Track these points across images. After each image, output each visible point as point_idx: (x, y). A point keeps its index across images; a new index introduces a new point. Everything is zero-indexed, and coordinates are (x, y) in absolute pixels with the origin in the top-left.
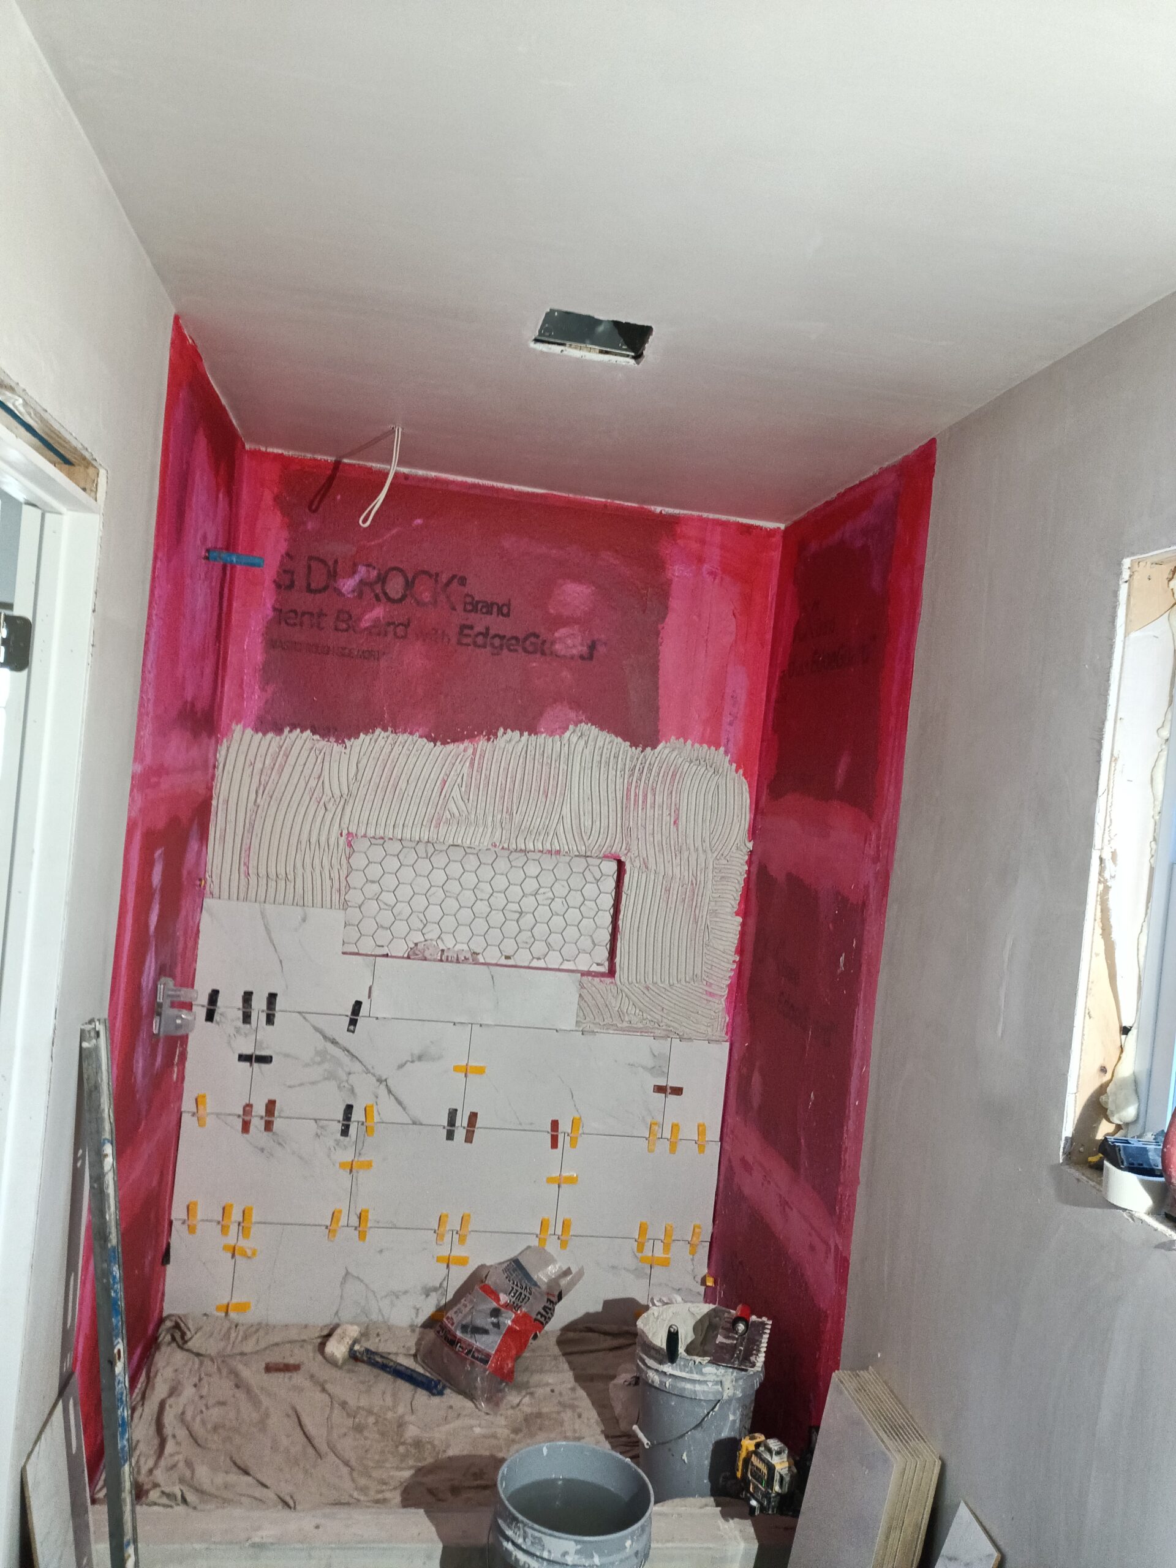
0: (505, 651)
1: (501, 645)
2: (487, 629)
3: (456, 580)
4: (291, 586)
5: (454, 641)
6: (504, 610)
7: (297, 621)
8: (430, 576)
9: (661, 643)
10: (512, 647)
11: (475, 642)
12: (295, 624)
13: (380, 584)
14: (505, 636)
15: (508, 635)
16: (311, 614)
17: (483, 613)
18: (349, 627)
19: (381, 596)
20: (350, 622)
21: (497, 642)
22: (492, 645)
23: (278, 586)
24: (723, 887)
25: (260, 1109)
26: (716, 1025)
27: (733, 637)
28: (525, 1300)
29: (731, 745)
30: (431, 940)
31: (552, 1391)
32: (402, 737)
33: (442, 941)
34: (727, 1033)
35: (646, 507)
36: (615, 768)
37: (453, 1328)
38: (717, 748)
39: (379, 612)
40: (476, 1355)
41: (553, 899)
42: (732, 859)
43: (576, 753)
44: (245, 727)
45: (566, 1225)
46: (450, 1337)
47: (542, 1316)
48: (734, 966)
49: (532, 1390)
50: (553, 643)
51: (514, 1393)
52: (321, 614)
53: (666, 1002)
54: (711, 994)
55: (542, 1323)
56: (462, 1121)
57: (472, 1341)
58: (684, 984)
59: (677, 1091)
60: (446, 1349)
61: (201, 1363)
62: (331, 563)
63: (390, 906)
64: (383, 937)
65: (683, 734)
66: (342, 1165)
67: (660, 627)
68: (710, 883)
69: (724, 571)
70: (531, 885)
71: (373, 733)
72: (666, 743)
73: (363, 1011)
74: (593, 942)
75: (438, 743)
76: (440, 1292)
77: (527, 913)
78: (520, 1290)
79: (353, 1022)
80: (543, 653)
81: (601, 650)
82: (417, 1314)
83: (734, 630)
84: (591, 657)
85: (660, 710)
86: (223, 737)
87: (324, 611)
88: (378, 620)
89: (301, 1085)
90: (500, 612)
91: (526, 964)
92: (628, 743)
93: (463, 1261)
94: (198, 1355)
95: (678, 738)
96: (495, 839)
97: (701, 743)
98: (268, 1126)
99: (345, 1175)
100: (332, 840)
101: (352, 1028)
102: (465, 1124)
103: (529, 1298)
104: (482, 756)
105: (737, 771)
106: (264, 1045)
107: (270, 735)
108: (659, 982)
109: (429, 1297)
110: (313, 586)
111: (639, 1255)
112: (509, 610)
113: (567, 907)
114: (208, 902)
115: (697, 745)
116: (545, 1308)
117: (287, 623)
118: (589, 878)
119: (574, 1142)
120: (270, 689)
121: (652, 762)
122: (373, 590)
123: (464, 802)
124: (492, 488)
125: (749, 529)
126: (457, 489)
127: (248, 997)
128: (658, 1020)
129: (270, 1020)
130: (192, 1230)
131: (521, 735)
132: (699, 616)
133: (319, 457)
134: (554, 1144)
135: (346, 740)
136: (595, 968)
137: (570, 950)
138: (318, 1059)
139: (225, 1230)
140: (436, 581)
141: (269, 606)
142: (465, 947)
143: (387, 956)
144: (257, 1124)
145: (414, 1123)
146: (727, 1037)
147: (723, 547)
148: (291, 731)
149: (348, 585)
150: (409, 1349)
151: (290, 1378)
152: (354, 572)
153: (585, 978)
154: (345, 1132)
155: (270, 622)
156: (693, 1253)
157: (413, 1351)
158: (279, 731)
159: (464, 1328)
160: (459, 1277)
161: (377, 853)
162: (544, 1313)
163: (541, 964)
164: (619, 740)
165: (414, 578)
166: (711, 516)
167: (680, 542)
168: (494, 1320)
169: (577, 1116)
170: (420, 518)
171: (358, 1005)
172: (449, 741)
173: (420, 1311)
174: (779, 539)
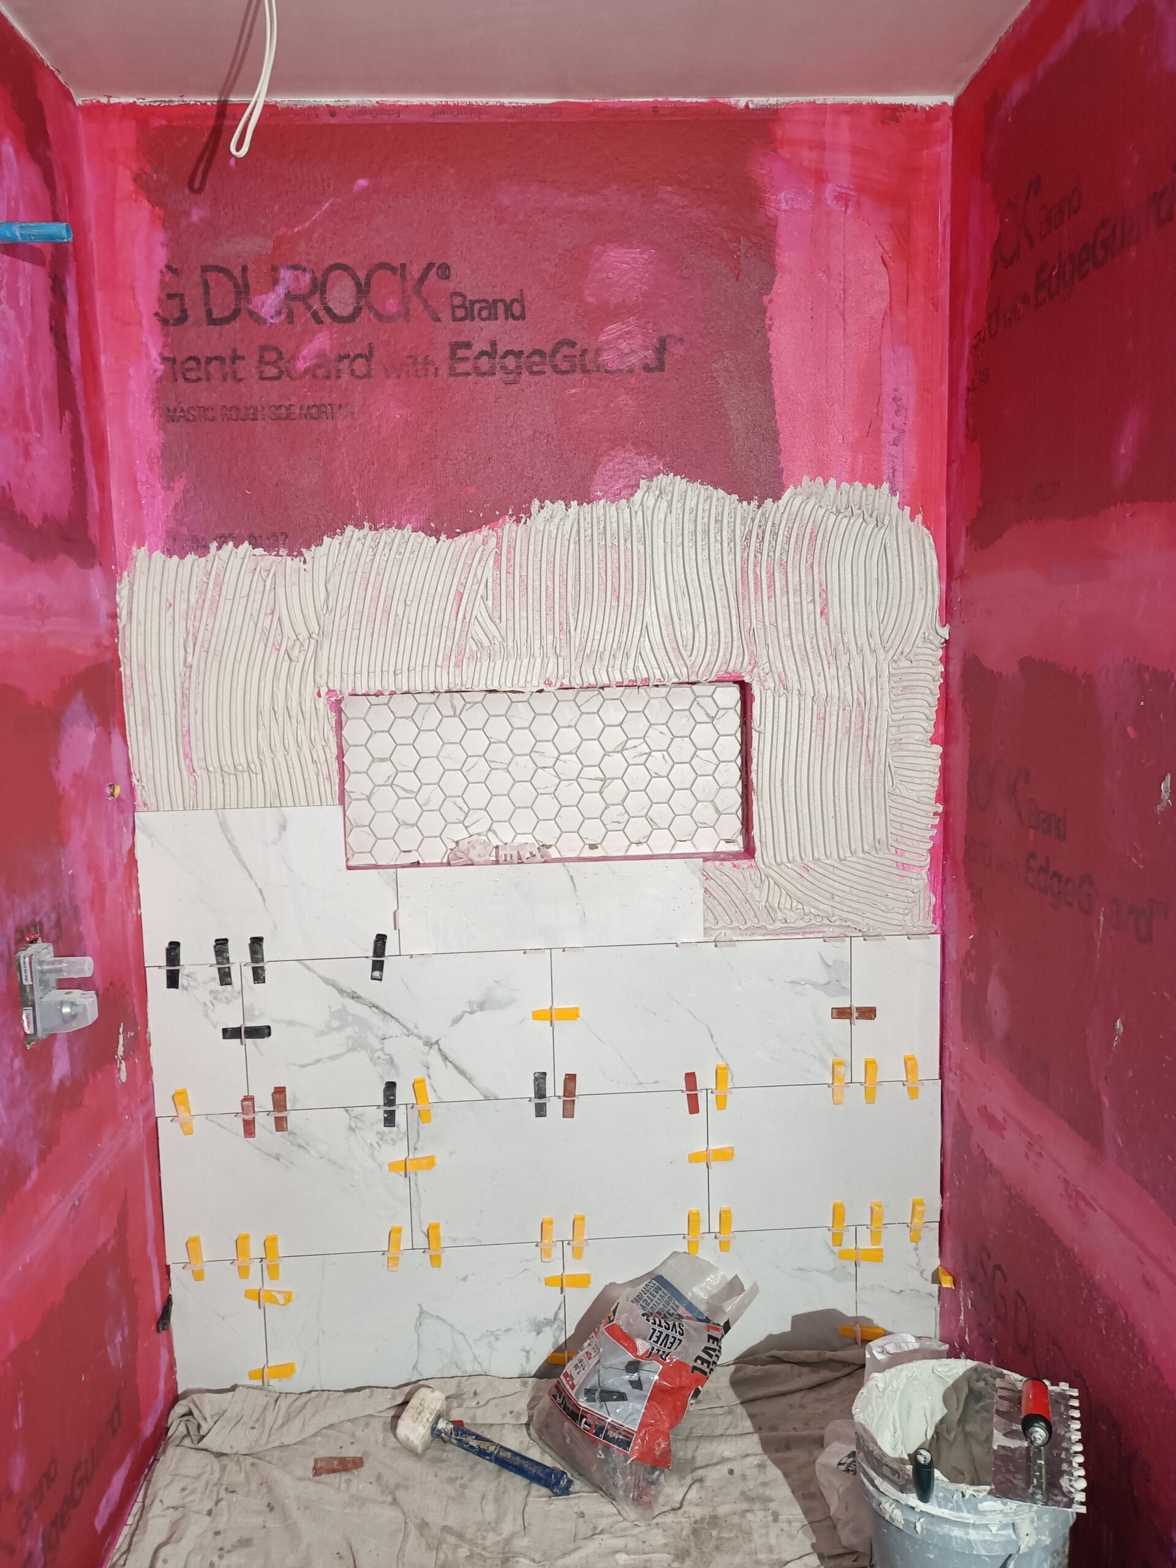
0: (525, 375)
1: (519, 367)
2: (494, 344)
3: (434, 270)
4: (183, 319)
5: (443, 372)
6: (514, 309)
8: (393, 270)
9: (771, 326)
10: (535, 368)
11: (476, 368)
12: (199, 379)
13: (317, 296)
14: (521, 352)
15: (528, 350)
16: (220, 359)
17: (483, 319)
18: (281, 372)
19: (321, 312)
20: (281, 364)
21: (510, 362)
22: (503, 367)
23: (165, 322)
24: (909, 703)
25: (264, 1102)
26: (916, 911)
27: (885, 304)
28: (675, 1346)
29: (899, 478)
30: (479, 834)
31: (731, 1472)
32: (387, 535)
33: (495, 833)
34: (934, 922)
35: (721, 100)
36: (719, 538)
37: (573, 1393)
38: (878, 485)
39: (321, 341)
40: (611, 1434)
41: (649, 754)
42: (917, 657)
43: (655, 524)
44: (151, 551)
45: (725, 1218)
46: (571, 1408)
47: (703, 1361)
48: (937, 821)
49: (700, 1473)
50: (598, 352)
51: (674, 1480)
52: (235, 358)
53: (836, 885)
54: (904, 866)
55: (705, 1373)
56: (555, 1088)
57: (603, 1413)
58: (861, 855)
59: (868, 1013)
60: (567, 1424)
61: (223, 1468)
62: (237, 272)
63: (411, 792)
64: (409, 838)
65: (821, 470)
66: (392, 1167)
67: (766, 299)
68: (886, 703)
69: (860, 190)
70: (612, 738)
71: (342, 533)
72: (796, 488)
73: (390, 948)
74: (716, 809)
75: (443, 537)
76: (556, 1326)
77: (613, 779)
78: (665, 1332)
79: (378, 966)
80: (585, 371)
81: (676, 351)
82: (528, 1358)
83: (887, 287)
84: (661, 366)
85: (781, 436)
86: (122, 570)
87: (239, 353)
88: (321, 355)
89: (318, 1061)
90: (509, 314)
91: (622, 853)
92: (735, 497)
93: (583, 1281)
94: (219, 1455)
95: (813, 479)
96: (548, 675)
97: (851, 482)
98: (280, 1124)
99: (399, 1179)
100: (308, 705)
101: (377, 974)
102: (560, 1091)
103: (680, 1341)
104: (512, 548)
105: (912, 518)
106: (257, 1012)
107: (191, 557)
108: (823, 857)
109: (542, 1334)
110: (216, 315)
111: (836, 1249)
112: (523, 307)
113: (672, 763)
114: (139, 817)
115: (845, 485)
116: (706, 1350)
117: (187, 380)
118: (700, 716)
119: (721, 1103)
120: (180, 485)
121: (777, 522)
122: (309, 307)
123: (494, 622)
124: (470, 109)
125: (894, 111)
126: (414, 118)
127: (221, 946)
128: (828, 913)
129: (258, 976)
130: (198, 1276)
131: (568, 506)
132: (827, 272)
133: (191, 100)
134: (694, 1108)
135: (304, 550)
136: (723, 847)
137: (683, 825)
138: (336, 1023)
139: (243, 1272)
140: (403, 277)
141: (154, 354)
142: (529, 839)
143: (417, 864)
144: (264, 1122)
145: (487, 1098)
146: (936, 927)
147: (855, 151)
148: (219, 548)
149: (268, 303)
150: (518, 1416)
151: (349, 1481)
152: (275, 282)
153: (709, 863)
154: (390, 1120)
155: (159, 380)
156: (915, 1238)
157: (524, 1420)
158: (202, 549)
159: (589, 1393)
160: (579, 1304)
161: (381, 717)
162: (706, 1357)
163: (643, 850)
164: (721, 493)
165: (369, 277)
166: (830, 100)
167: (785, 152)
168: (635, 1376)
169: (721, 1064)
170: (363, 177)
171: (381, 939)
172: (458, 530)
173: (531, 1353)
174: (944, 124)
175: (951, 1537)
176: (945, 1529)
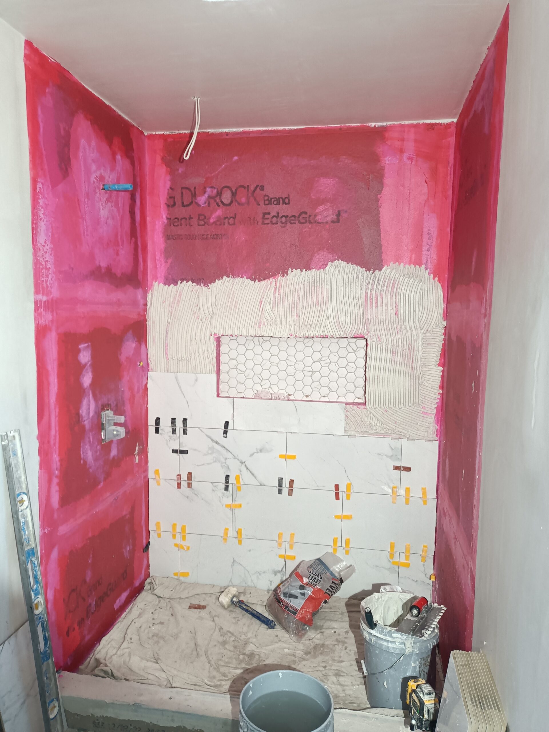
0: (288, 224)
1: (286, 221)
2: (278, 213)
3: (258, 188)
4: (174, 205)
5: (260, 223)
6: (286, 201)
7: (179, 223)
8: (244, 187)
9: (380, 206)
10: (292, 222)
11: (271, 222)
12: (178, 225)
13: (218, 197)
14: (287, 216)
15: (290, 215)
16: (185, 218)
17: (275, 204)
18: (205, 223)
19: (220, 203)
20: (205, 220)
21: (284, 219)
22: (281, 222)
23: (168, 206)
24: (429, 350)
25: (184, 477)
26: (430, 431)
27: (425, 197)
28: (318, 582)
29: (429, 264)
30: (266, 389)
31: (335, 632)
32: (237, 280)
33: (271, 389)
34: (437, 436)
35: (365, 124)
36: (357, 284)
37: (279, 594)
38: (420, 265)
39: (219, 212)
40: (290, 609)
41: (330, 363)
42: (433, 332)
43: (333, 278)
44: (159, 283)
45: (348, 542)
46: (278, 599)
47: (329, 591)
48: (439, 396)
49: (323, 630)
50: (315, 216)
51: (313, 631)
52: (190, 218)
53: (397, 418)
54: (425, 413)
55: (330, 595)
56: (286, 484)
57: (289, 602)
58: (408, 407)
59: (408, 469)
60: (277, 605)
61: (160, 601)
62: (192, 189)
63: (243, 371)
64: (241, 388)
65: (398, 260)
66: (227, 506)
67: (379, 196)
68: (420, 349)
69: (417, 155)
70: (317, 356)
71: (222, 279)
72: (388, 266)
73: (230, 426)
74: (355, 386)
75: (257, 281)
76: (282, 573)
77: (316, 372)
78: (314, 577)
79: (225, 432)
80: (310, 223)
81: (344, 215)
82: (271, 584)
83: (427, 191)
84: (338, 221)
85: (383, 247)
86: (150, 289)
87: (191, 216)
88: (219, 217)
89: (203, 465)
90: (284, 202)
91: (318, 400)
92: (364, 269)
93: (293, 558)
94: (159, 597)
95: (395, 263)
96: (291, 332)
97: (410, 264)
98: (189, 485)
99: (228, 511)
100: (207, 338)
101: (225, 435)
102: (288, 486)
103: (320, 581)
104: (280, 286)
105: (434, 279)
106: (184, 445)
107: (172, 286)
108: (392, 407)
109: (276, 576)
110: (185, 204)
111: (391, 560)
112: (289, 200)
113: (338, 367)
114: (150, 374)
115: (407, 266)
116: (331, 587)
117: (174, 225)
118: (350, 350)
119: (348, 497)
120: (170, 261)
121: (380, 279)
122: (215, 201)
123: (273, 312)
124: (274, 131)
125: (432, 126)
126: (255, 135)
127: (173, 420)
128: (393, 429)
129: (185, 432)
130: (159, 536)
131: (301, 271)
132: (403, 186)
133: (181, 132)
134: (337, 498)
135: (209, 284)
136: (357, 401)
137: (342, 391)
138: (210, 452)
139: (174, 536)
140: (248, 190)
141: (164, 217)
142: (284, 392)
143: (243, 398)
144: (184, 484)
145: (261, 485)
146: (437, 438)
147: (416, 141)
148: (181, 283)
149: (202, 200)
150: (263, 602)
151: (200, 612)
152: (205, 192)
153: (348, 406)
154: (227, 488)
155: (165, 226)
156: (424, 560)
157: (265, 604)
158: (176, 283)
159: (285, 594)
160: (291, 567)
161: (233, 344)
162: (331, 589)
163: (326, 399)
164: (359, 267)
165: (236, 190)
166: (407, 122)
167: (389, 143)
168: (302, 591)
169: (349, 482)
170: (236, 156)
171: (227, 423)
172: (262, 279)
173: (272, 583)
174: (453, 129)
175: (382, 645)
176: (381, 642)
